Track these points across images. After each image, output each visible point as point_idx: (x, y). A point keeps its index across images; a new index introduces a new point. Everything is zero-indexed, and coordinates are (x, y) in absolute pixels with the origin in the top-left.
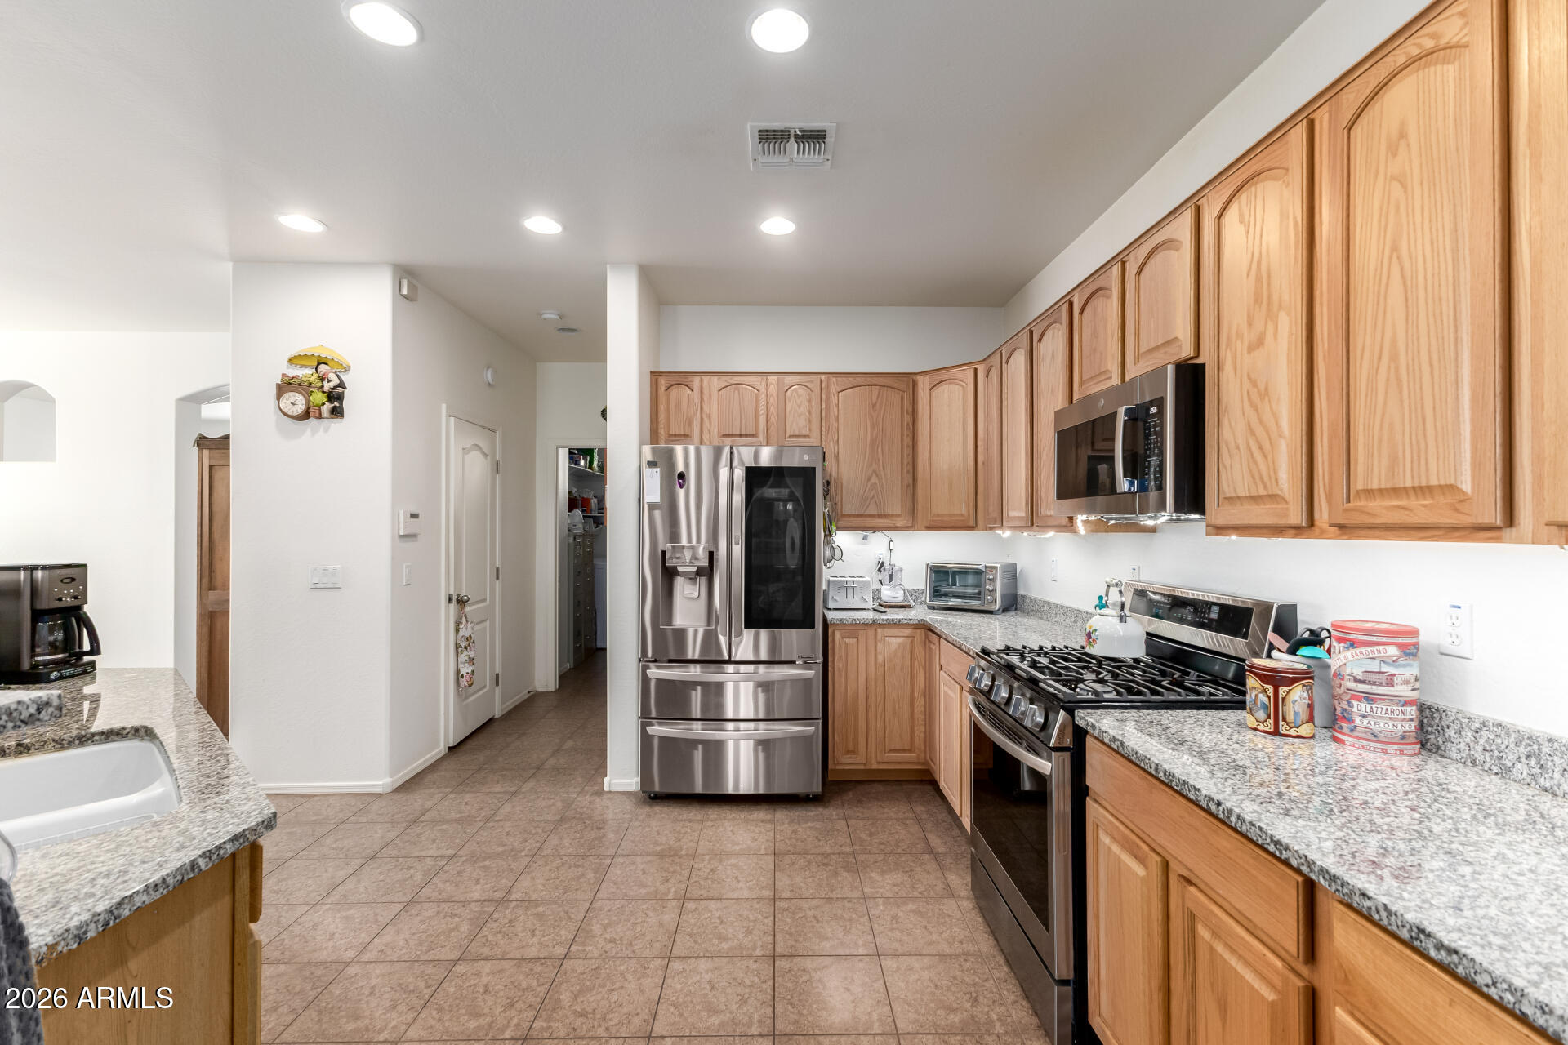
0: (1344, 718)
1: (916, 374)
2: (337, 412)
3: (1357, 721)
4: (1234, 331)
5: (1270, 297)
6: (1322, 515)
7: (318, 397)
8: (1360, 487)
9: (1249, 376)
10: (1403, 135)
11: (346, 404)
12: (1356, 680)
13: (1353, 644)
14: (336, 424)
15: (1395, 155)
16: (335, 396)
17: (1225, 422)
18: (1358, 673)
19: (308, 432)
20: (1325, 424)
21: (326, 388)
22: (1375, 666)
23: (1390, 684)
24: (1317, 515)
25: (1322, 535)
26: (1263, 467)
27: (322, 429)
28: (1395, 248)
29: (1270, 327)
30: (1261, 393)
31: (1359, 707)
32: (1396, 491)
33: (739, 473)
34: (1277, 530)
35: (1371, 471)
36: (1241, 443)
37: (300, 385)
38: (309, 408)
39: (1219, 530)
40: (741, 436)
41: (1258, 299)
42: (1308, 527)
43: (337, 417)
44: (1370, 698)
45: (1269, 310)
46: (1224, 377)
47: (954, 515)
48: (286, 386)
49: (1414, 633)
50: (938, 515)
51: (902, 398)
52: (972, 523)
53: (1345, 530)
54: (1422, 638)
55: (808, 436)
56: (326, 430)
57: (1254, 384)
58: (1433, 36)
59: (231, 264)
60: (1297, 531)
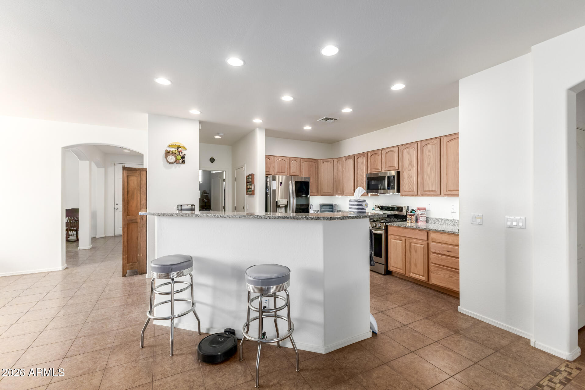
0: (419, 220)
1: (318, 159)
2: (183, 162)
3: (421, 220)
4: (406, 168)
5: (412, 164)
6: (419, 194)
7: (179, 158)
8: (425, 190)
9: (408, 174)
10: (430, 151)
11: (185, 160)
12: (421, 215)
13: (420, 210)
14: (183, 166)
15: (429, 152)
16: (183, 157)
17: (404, 180)
18: (421, 214)
19: (174, 167)
20: (420, 182)
21: (182, 155)
22: (422, 213)
23: (424, 215)
24: (418, 193)
25: (419, 196)
26: (411, 187)
27: (178, 167)
28: (429, 163)
29: (412, 169)
30: (410, 177)
31: (421, 218)
32: (429, 191)
33: (294, 183)
34: (413, 195)
35: (426, 188)
36: (407, 183)
37: (172, 153)
38: (176, 160)
39: (402, 195)
40: (281, 172)
41: (410, 164)
42: (417, 195)
43: (184, 163)
44: (422, 217)
45: (412, 166)
46: (404, 174)
47: (329, 192)
48: (167, 153)
49: (426, 208)
50: (324, 193)
51: (316, 165)
52: (333, 194)
53: (422, 195)
54: (426, 209)
55: (296, 173)
56: (179, 167)
57: (409, 175)
58: (434, 141)
59: (147, 114)
60: (416, 195)
